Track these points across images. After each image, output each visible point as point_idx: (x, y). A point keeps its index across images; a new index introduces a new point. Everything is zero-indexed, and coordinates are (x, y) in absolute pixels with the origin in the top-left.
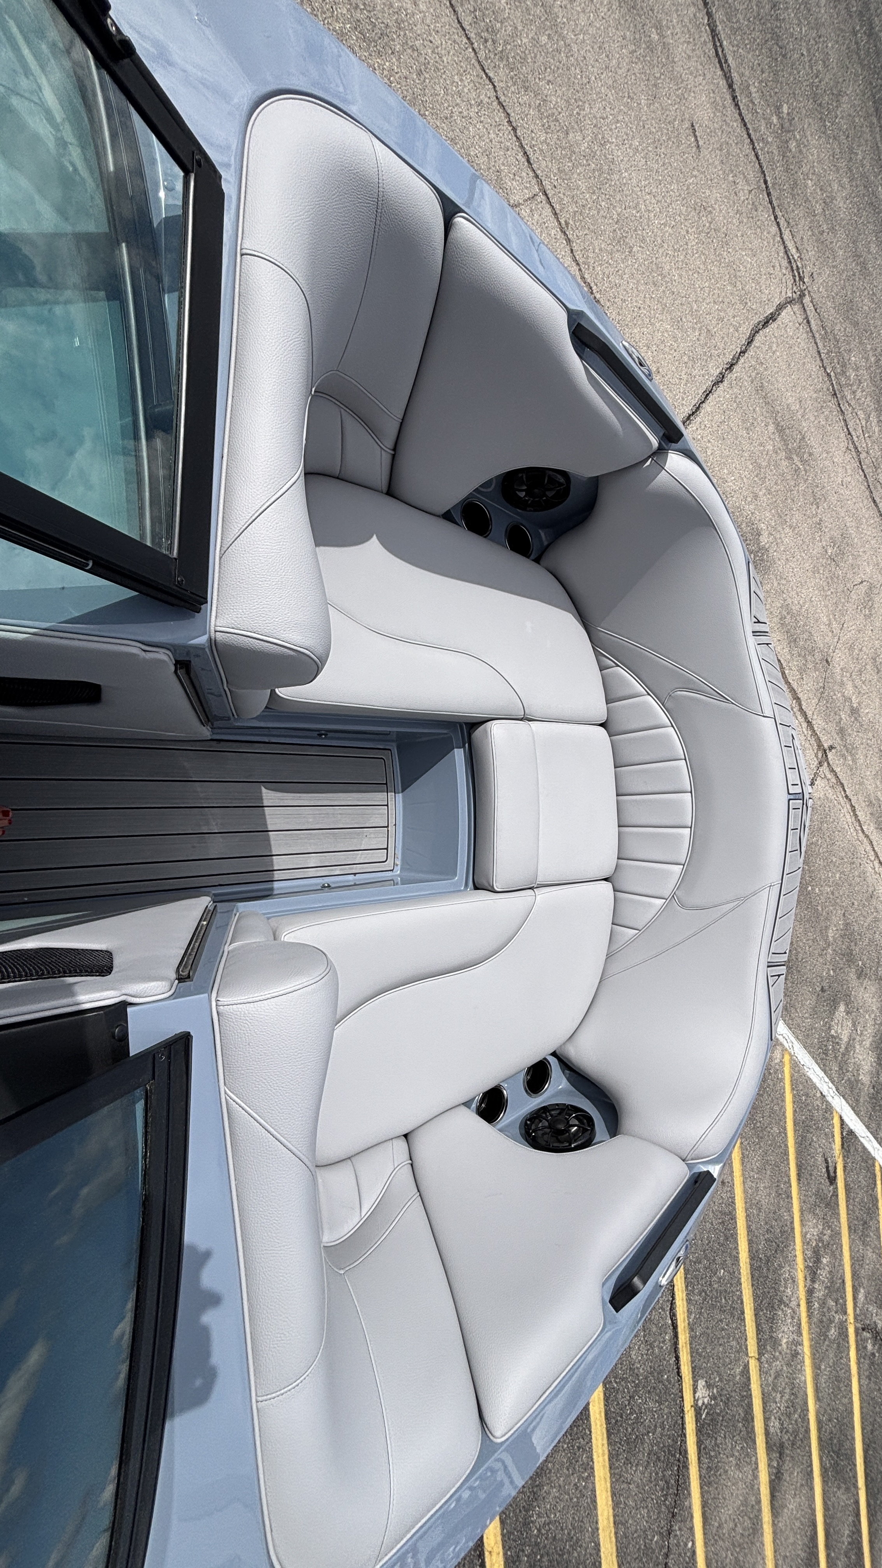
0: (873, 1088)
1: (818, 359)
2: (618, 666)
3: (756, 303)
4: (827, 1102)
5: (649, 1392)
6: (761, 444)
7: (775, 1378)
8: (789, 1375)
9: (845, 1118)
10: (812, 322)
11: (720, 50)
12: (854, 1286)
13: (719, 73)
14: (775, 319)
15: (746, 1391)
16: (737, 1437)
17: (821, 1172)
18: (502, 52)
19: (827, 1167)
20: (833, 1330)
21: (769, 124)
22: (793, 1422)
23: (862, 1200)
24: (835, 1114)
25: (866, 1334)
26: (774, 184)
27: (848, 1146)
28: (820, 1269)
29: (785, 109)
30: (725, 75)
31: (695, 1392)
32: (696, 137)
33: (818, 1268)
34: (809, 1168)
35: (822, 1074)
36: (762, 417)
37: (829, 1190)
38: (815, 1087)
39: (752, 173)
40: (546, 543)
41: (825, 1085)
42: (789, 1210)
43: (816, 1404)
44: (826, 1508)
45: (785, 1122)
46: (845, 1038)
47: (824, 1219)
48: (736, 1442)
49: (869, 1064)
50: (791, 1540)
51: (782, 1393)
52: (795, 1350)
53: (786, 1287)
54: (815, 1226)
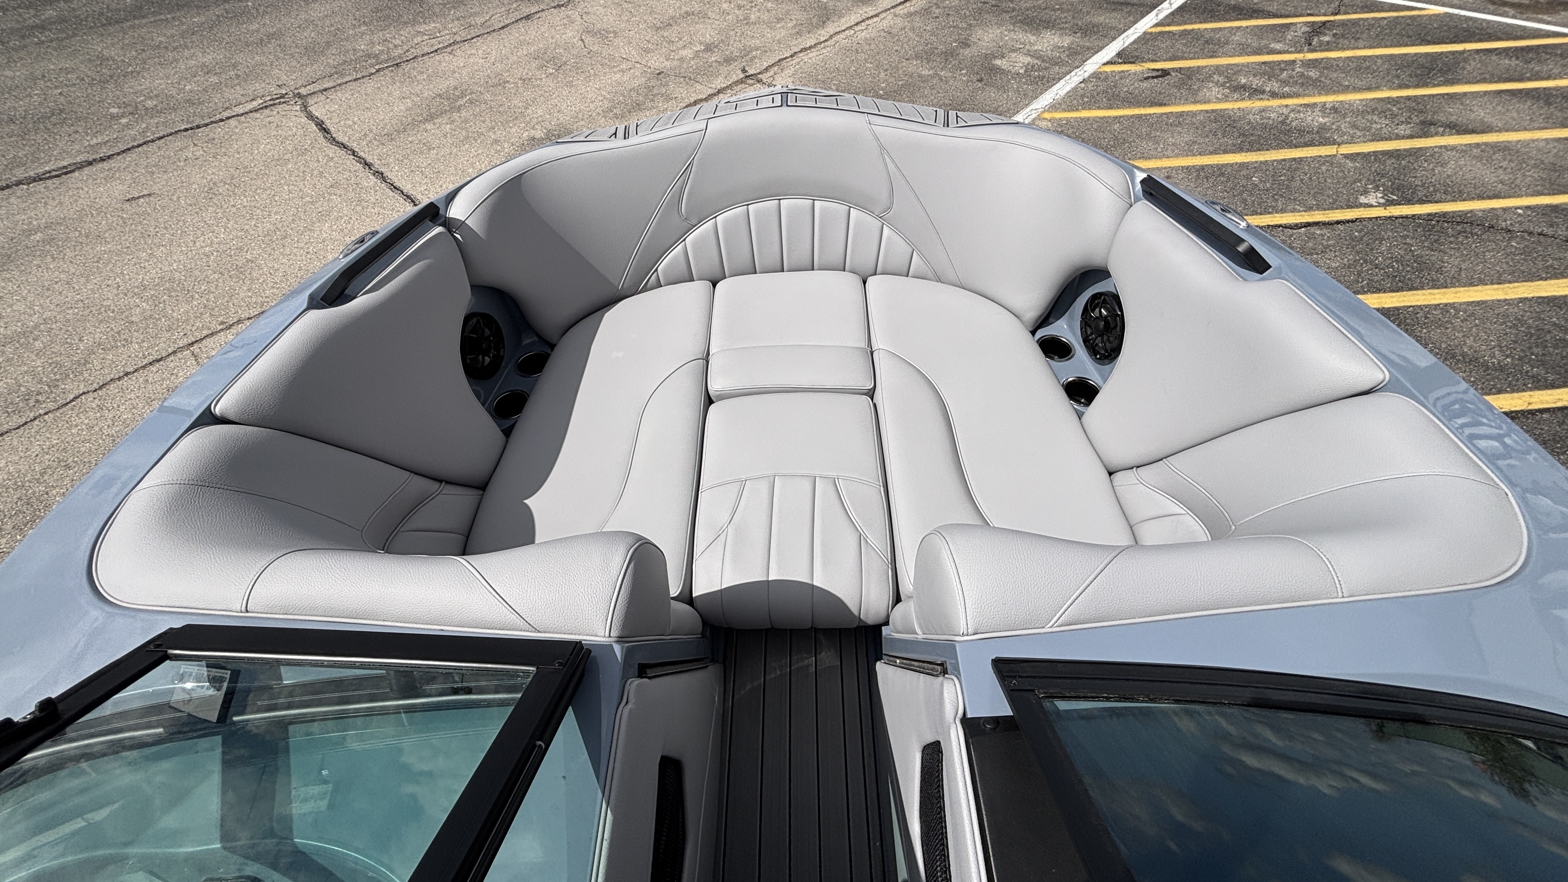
0: (1076, 33)
1: (362, 81)
2: (656, 270)
3: (305, 140)
4: (1089, 77)
5: (1372, 249)
6: (445, 136)
7: (1357, 128)
8: (1354, 116)
9: (1105, 60)
10: (326, 86)
11: (54, 173)
12: (1268, 53)
13: (77, 174)
14: (322, 121)
15: (1370, 157)
16: (1415, 165)
17: (1158, 83)
18: (49, 387)
19: (1153, 77)
20: (1310, 73)
21: (128, 126)
22: (1400, 112)
23: (1185, 45)
24: (1101, 70)
25: (1315, 41)
26: (188, 122)
27: (1133, 57)
28: (1252, 85)
29: (114, 111)
30: (79, 168)
31: (1371, 206)
32: (139, 198)
33: (1250, 87)
34: (1154, 95)
35: (1062, 82)
36: (418, 135)
37: (1174, 77)
38: (1075, 89)
39: (177, 143)
40: (536, 339)
41: (1073, 79)
42: (1194, 114)
43: (1383, 90)
44: (1484, 81)
45: (1109, 117)
46: (1028, 59)
47: (1203, 81)
48: (1420, 167)
49: (1053, 37)
50: (1515, 115)
51: (1372, 122)
52: (1331, 110)
53: (1269, 118)
54: (1209, 89)
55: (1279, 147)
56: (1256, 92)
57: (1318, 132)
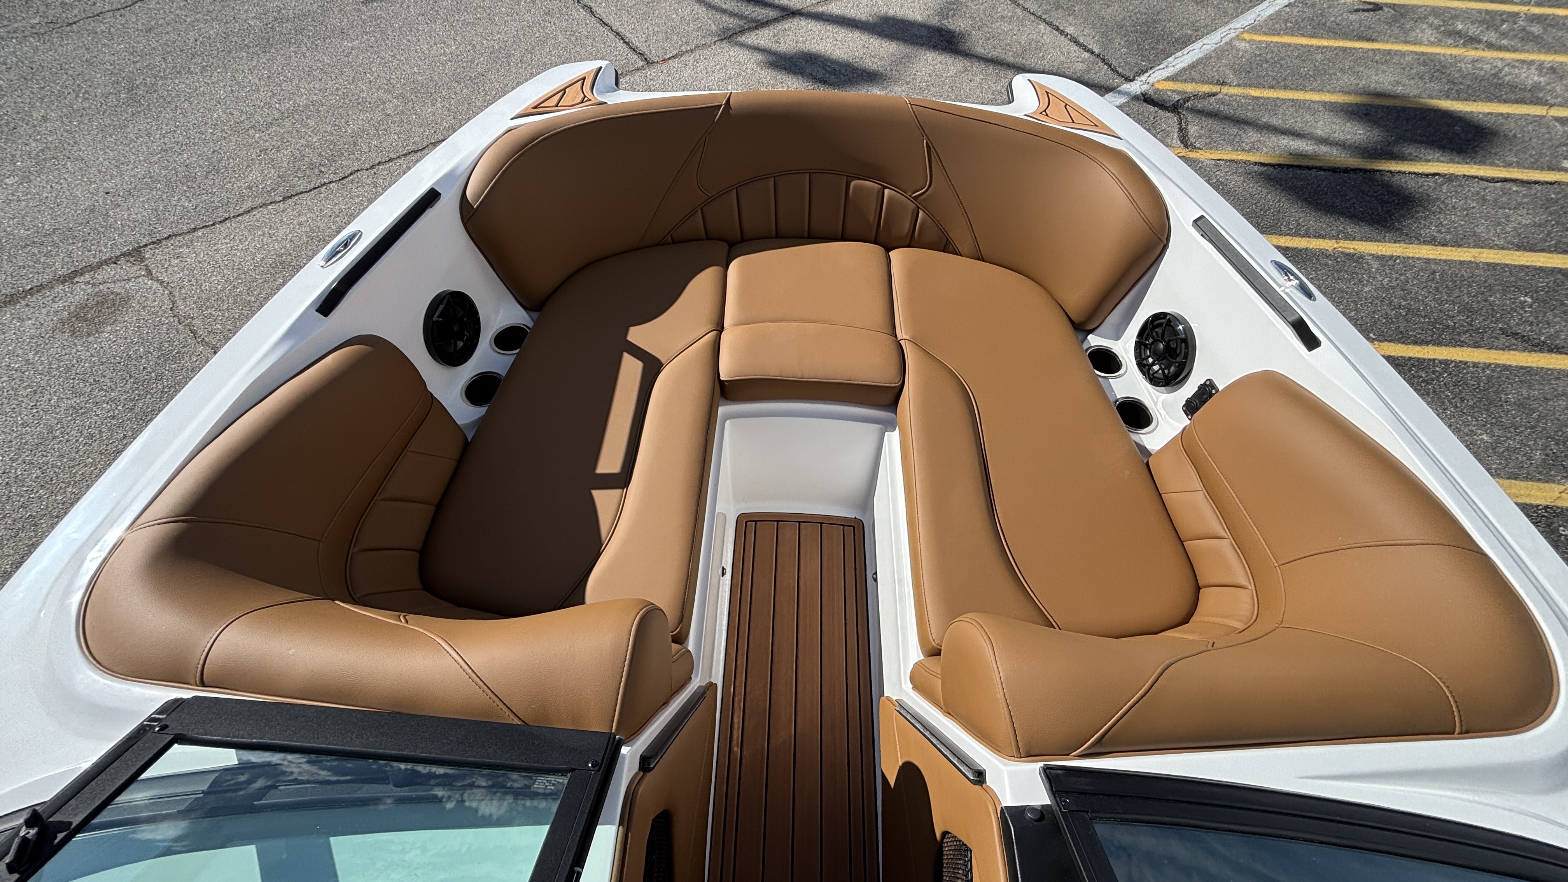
4: (1295, 2)
17: (1368, 17)
19: (1364, 10)
20: (1533, 29)
28: (1468, 32)
33: (1466, 35)
34: (1362, 29)
35: (1266, 3)
37: (1388, 13)
38: (1279, 12)
41: (1277, 1)
42: (1403, 54)
45: (1311, 46)
52: (1548, 69)
53: (1482, 69)
54: (1423, 31)
55: (1488, 100)
56: (1472, 41)
57: (1530, 90)
